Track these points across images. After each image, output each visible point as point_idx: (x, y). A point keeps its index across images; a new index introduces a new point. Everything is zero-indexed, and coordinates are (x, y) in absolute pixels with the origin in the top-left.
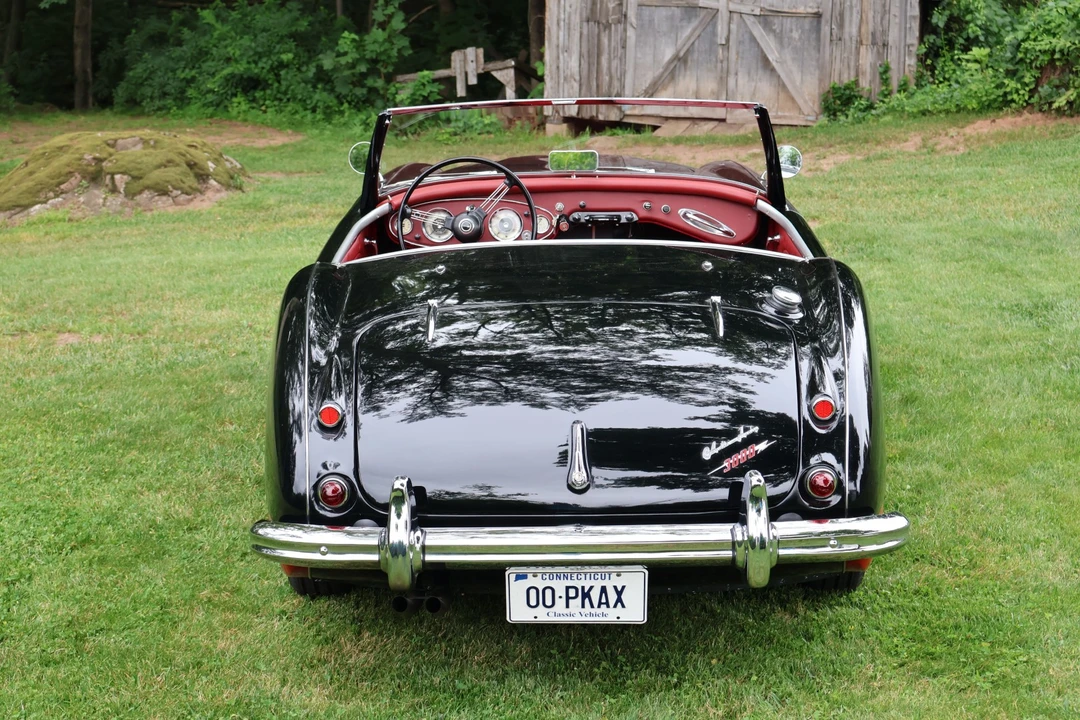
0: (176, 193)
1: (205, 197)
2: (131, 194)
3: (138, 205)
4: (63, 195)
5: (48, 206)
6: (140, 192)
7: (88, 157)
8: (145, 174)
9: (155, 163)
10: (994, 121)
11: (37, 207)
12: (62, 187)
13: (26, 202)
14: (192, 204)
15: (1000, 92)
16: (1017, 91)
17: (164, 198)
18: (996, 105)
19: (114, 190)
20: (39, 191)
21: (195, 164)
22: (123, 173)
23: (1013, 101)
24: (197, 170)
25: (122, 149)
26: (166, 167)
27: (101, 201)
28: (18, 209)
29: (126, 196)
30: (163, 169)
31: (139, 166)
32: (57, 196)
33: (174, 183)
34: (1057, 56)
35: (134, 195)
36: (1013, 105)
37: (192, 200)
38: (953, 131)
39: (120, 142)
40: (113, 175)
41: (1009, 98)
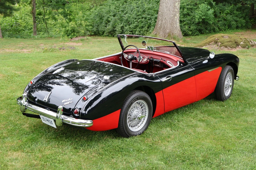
0: (229, 47)
1: (236, 49)
2: (220, 47)
3: (221, 49)
4: (210, 45)
5: (206, 47)
6: (222, 46)
7: (216, 39)
8: (224, 43)
9: (227, 41)
11: (204, 47)
12: (210, 43)
13: (203, 45)
17: (226, 48)
19: (218, 45)
20: (206, 44)
21: (237, 42)
22: (220, 42)
24: (237, 44)
25: (224, 38)
26: (229, 42)
27: (214, 47)
28: (201, 47)
29: (219, 47)
30: (228, 42)
31: (224, 41)
32: (208, 45)
33: (229, 45)
35: (221, 47)
37: (232, 49)
39: (224, 36)
40: (218, 42)
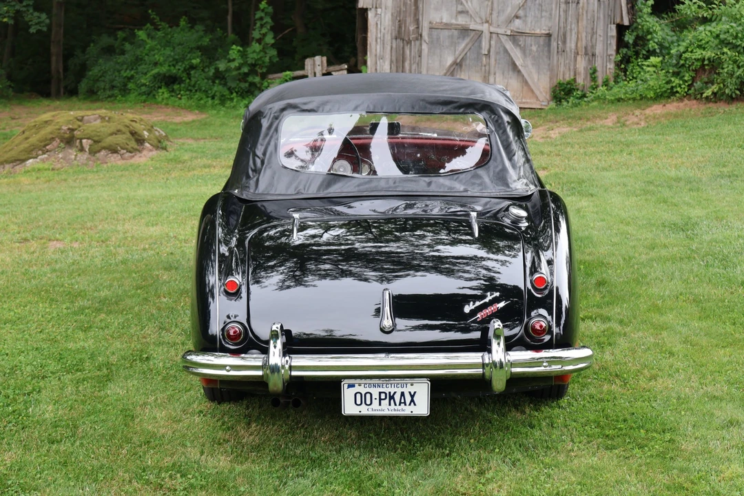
0: (123, 151)
1: (142, 155)
2: (93, 152)
3: (98, 159)
4: (48, 153)
5: (38, 160)
6: (99, 151)
7: (65, 128)
8: (102, 139)
9: (109, 132)
10: (664, 105)
11: (31, 161)
12: (47, 147)
13: (23, 157)
14: (133, 159)
15: (669, 86)
16: (680, 85)
17: (115, 155)
18: (666, 95)
19: (82, 150)
20: (32, 150)
21: (136, 133)
22: (88, 138)
23: (677, 92)
24: (137, 137)
25: (87, 123)
26: (116, 134)
27: (73, 157)
28: (18, 162)
29: (90, 153)
30: (114, 136)
31: (98, 134)
32: (44, 153)
33: (122, 145)
34: (706, 62)
35: (96, 153)
36: (678, 95)
37: (133, 156)
38: (637, 112)
39: (86, 118)
40: (81, 139)
41: (675, 90)
